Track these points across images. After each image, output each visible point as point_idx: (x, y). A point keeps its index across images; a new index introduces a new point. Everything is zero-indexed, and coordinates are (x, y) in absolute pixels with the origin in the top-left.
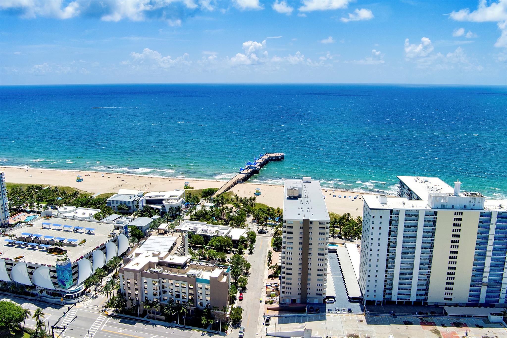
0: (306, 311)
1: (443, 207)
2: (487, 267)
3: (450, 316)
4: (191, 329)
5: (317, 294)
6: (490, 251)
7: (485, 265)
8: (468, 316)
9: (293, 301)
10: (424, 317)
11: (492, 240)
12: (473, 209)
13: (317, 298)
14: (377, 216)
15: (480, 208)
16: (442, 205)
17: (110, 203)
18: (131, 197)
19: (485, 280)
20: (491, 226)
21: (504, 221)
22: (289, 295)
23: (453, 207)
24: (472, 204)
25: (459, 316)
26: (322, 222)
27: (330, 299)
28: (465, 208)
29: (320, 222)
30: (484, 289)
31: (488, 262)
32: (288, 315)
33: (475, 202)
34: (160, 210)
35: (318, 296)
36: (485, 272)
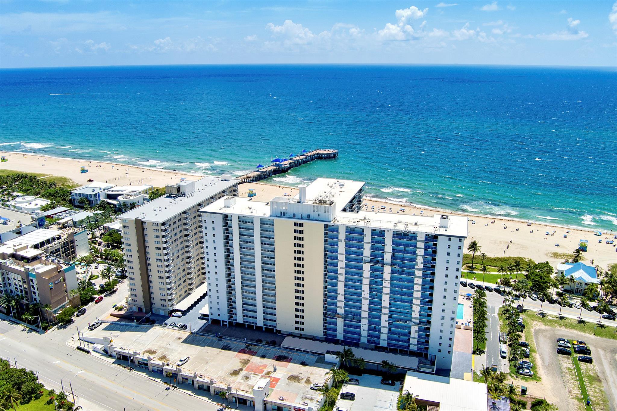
0: (135, 321)
1: (283, 215)
2: (341, 294)
3: (283, 347)
4: (19, 324)
5: (162, 305)
6: (341, 274)
7: (338, 292)
8: (304, 351)
9: (140, 309)
10: (252, 345)
11: (342, 261)
12: (317, 221)
13: (162, 309)
14: (209, 221)
15: (327, 220)
16: (281, 213)
17: (74, 195)
18: (94, 191)
19: (341, 311)
20: (339, 243)
21: (357, 238)
22: (135, 303)
23: (294, 217)
24: (317, 213)
25: (294, 349)
26: (156, 223)
27: (177, 313)
28: (308, 218)
29: (154, 223)
30: (340, 323)
31: (341, 288)
32: (124, 323)
33: (320, 211)
34: (117, 205)
35: (163, 307)
36: (339, 301)
